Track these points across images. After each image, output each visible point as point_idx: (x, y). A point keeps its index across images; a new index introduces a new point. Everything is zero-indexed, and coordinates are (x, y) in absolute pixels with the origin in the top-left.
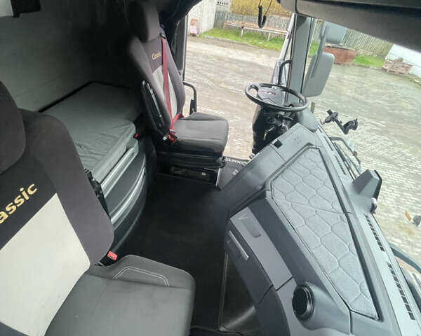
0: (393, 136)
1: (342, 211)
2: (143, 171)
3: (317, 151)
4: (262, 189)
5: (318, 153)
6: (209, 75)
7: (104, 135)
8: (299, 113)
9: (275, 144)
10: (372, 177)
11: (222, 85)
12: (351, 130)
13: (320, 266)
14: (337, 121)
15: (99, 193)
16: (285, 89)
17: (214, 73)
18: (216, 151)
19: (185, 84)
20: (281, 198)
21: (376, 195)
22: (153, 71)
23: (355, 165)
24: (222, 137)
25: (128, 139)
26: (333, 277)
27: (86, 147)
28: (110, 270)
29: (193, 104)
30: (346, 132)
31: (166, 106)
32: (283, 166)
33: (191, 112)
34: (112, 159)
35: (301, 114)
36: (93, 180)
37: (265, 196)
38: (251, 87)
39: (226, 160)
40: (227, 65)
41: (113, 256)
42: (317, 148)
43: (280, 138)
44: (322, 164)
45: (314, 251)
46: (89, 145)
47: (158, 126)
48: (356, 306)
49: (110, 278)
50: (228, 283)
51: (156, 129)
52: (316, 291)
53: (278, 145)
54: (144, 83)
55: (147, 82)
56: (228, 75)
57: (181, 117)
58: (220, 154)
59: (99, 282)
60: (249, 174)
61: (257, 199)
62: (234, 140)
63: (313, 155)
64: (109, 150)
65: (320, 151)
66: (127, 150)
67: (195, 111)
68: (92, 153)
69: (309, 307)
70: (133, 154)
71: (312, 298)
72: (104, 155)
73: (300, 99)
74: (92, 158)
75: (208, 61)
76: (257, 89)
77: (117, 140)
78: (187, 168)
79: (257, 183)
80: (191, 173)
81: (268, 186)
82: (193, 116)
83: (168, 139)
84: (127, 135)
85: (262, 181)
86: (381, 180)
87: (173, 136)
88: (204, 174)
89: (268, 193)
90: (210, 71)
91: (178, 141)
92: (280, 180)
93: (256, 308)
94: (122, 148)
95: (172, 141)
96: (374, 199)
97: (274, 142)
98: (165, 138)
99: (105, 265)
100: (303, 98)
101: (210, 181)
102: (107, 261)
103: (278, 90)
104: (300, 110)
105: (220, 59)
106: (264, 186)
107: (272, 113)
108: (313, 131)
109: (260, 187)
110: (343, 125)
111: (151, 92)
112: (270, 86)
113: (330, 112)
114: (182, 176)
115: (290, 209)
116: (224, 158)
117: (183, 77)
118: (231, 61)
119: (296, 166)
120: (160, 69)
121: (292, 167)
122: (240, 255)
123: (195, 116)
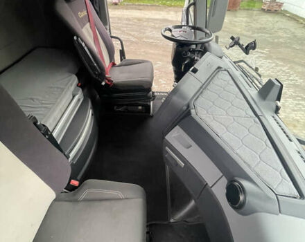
0: (275, 58)
1: (254, 116)
2: (90, 112)
3: (226, 73)
4: (187, 109)
5: (227, 73)
6: (133, 33)
7: (51, 87)
8: (207, 44)
9: (192, 71)
10: (274, 84)
11: (144, 40)
12: (251, 51)
13: (245, 162)
14: (239, 45)
15: (47, 134)
16: (193, 28)
17: (137, 31)
18: (146, 87)
19: (112, 37)
20: (204, 114)
21: (279, 99)
22: (82, 28)
23: (257, 79)
24: (149, 75)
25: (72, 88)
26: (257, 170)
27: (37, 100)
28: (74, 195)
29: (122, 53)
30: (247, 53)
31: (99, 56)
32: (201, 87)
33: (121, 60)
34: (61, 106)
35: (209, 45)
36: (39, 123)
37: (190, 114)
38: (166, 30)
39: (156, 94)
40: (145, 24)
41: (75, 183)
42: (225, 70)
43: (195, 66)
44: (232, 82)
45: (238, 151)
46: (40, 98)
47: (95, 74)
48: (280, 190)
49: (76, 201)
50: (171, 186)
51: (94, 76)
52: (246, 184)
53: (195, 71)
54: (75, 38)
55: (78, 37)
56: (147, 31)
57: (114, 64)
58: (149, 89)
59: (67, 205)
60: (175, 98)
61: (184, 118)
62: (160, 80)
63: (223, 76)
64: (57, 98)
65: (229, 72)
66: (74, 97)
67: (125, 58)
68: (43, 104)
69: (241, 198)
70: (79, 100)
71: (243, 190)
72: (54, 104)
73: (206, 33)
74: (44, 107)
75: (131, 23)
76: (170, 30)
77: (63, 90)
78: (127, 105)
79: (182, 104)
80: (130, 108)
81: (192, 106)
82: (124, 62)
83: (106, 84)
84: (71, 85)
85: (187, 102)
86: (282, 85)
87: (109, 81)
88: (140, 108)
89: (193, 111)
90: (133, 31)
91: (114, 84)
92: (201, 99)
93: (195, 202)
94: (69, 95)
95: (109, 85)
96: (278, 102)
97: (191, 69)
98: (103, 83)
99: (71, 191)
100: (208, 32)
101: (146, 112)
102: (71, 188)
103: (188, 29)
104: (208, 42)
105: (139, 20)
106: (188, 106)
107: (186, 48)
108: (221, 58)
109: (185, 108)
110: (244, 47)
111: (83, 44)
112: (180, 27)
113: (232, 38)
114: (124, 112)
115: (212, 121)
116: (153, 93)
117: (110, 31)
118: (148, 20)
119: (211, 86)
120: (88, 25)
121: (209, 87)
122: (177, 164)
123: (126, 63)
